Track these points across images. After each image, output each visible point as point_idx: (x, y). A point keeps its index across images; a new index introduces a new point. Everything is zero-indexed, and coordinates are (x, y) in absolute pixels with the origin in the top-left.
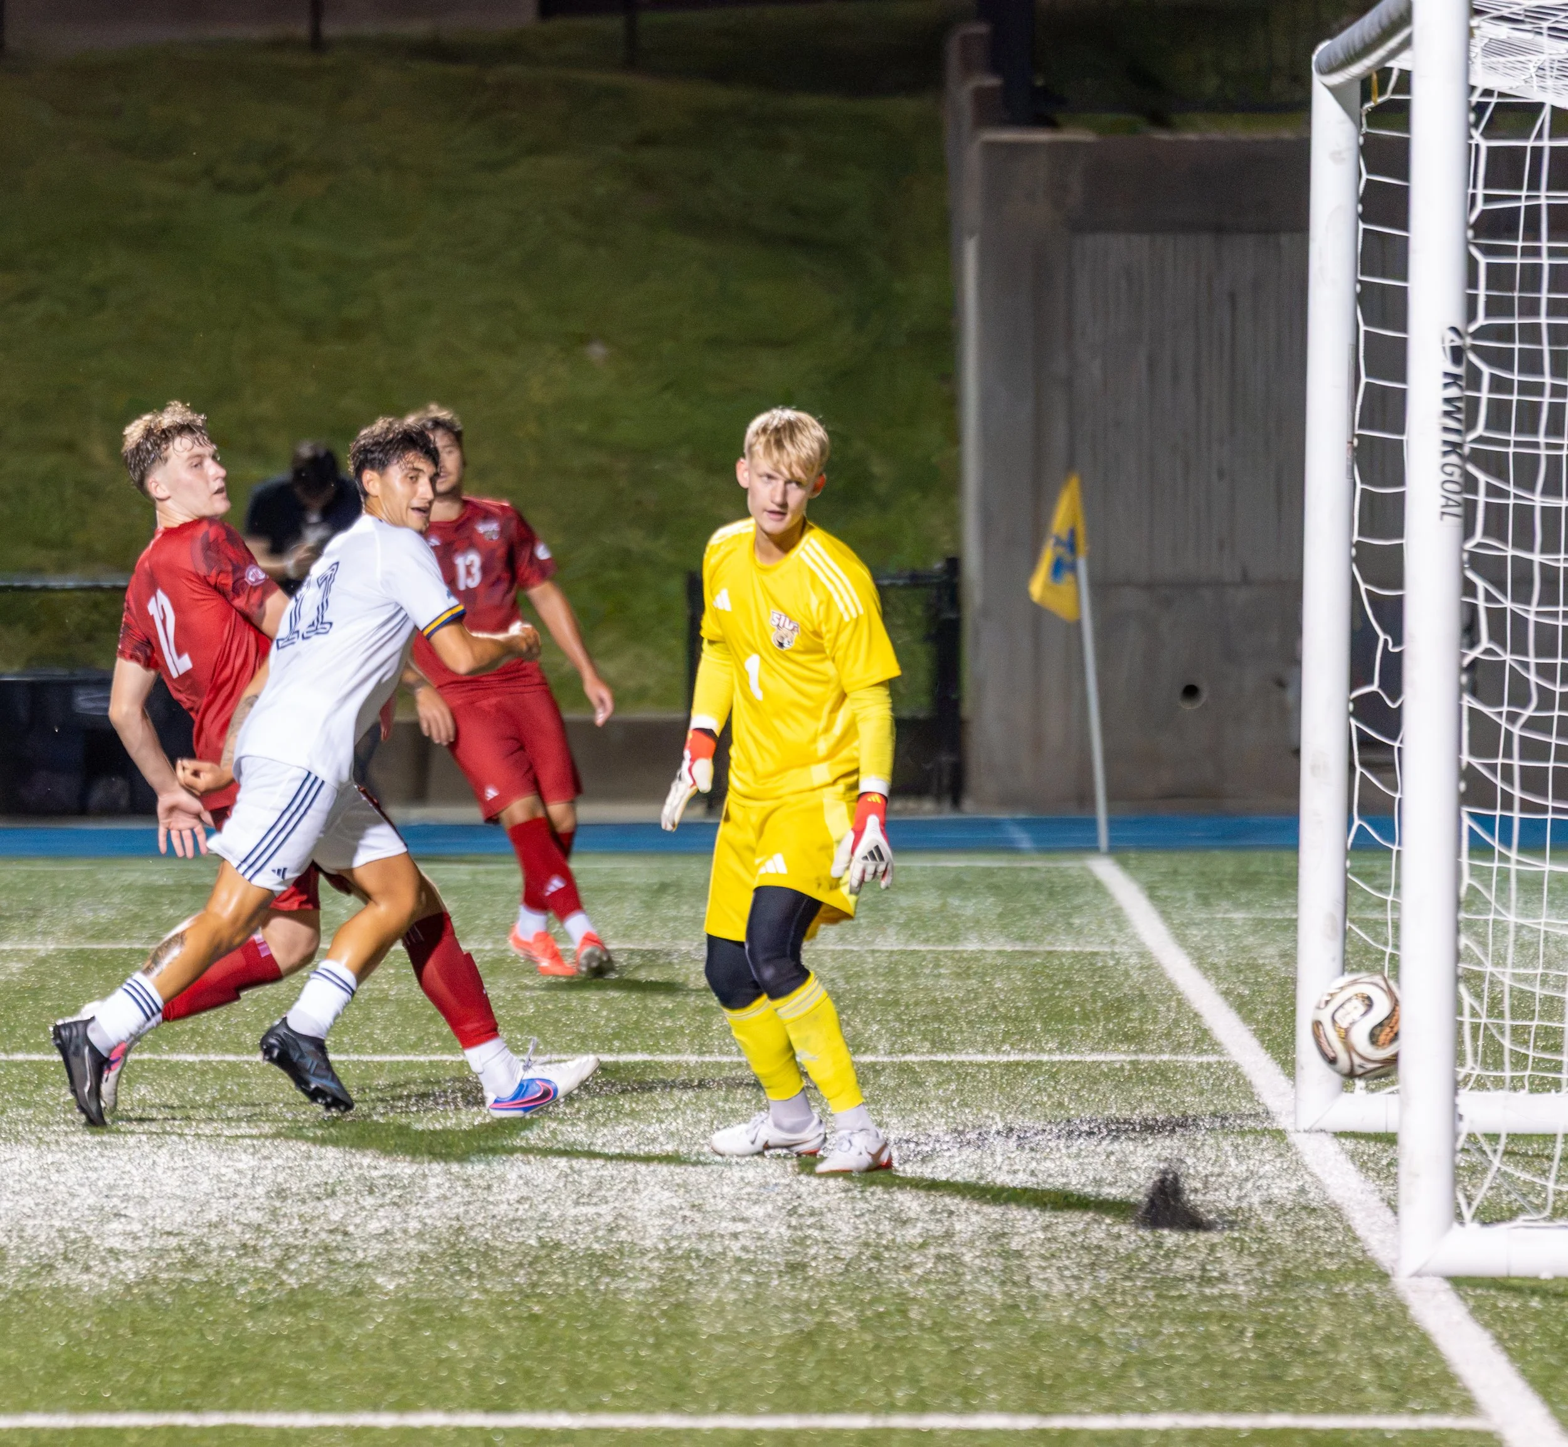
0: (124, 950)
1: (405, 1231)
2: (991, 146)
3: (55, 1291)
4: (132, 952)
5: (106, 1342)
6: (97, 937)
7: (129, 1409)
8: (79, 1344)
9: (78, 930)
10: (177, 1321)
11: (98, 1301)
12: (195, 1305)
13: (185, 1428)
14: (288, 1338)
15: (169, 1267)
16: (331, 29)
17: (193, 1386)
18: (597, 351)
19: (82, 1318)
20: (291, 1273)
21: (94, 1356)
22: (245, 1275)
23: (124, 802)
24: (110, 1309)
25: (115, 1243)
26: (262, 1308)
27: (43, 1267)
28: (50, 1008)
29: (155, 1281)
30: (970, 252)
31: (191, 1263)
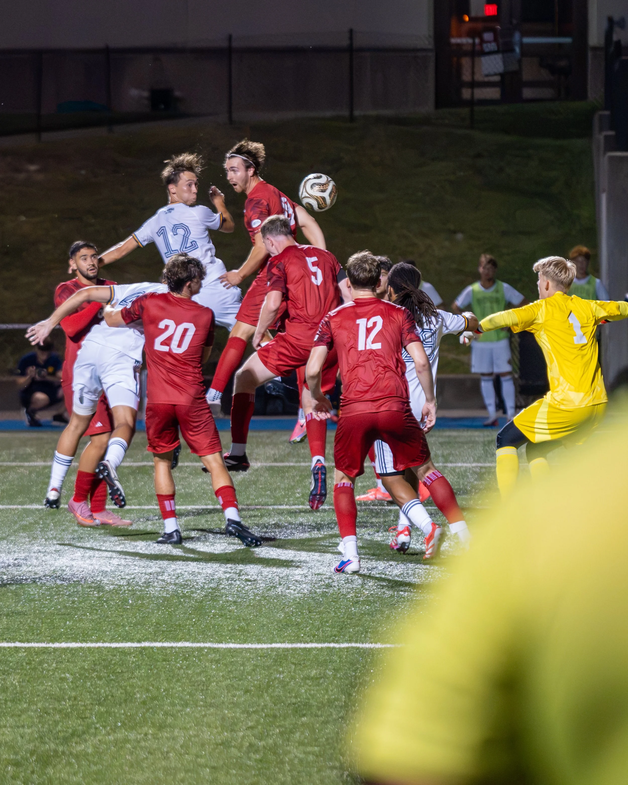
0: (286, 467)
1: (408, 574)
2: (611, 158)
3: (278, 596)
4: (290, 467)
5: (299, 615)
6: (275, 460)
7: (311, 642)
8: (289, 616)
9: (267, 459)
10: (325, 608)
11: (294, 600)
12: (331, 601)
13: (334, 648)
14: (368, 614)
15: (319, 588)
16: (357, 113)
17: (335, 632)
18: (459, 236)
19: (289, 607)
20: (367, 590)
21: (296, 621)
22: (349, 590)
23: (280, 409)
24: (299, 603)
25: (298, 578)
26: (357, 602)
27: (271, 587)
28: (262, 488)
29: (316, 592)
30: (604, 198)
31: (329, 586)
